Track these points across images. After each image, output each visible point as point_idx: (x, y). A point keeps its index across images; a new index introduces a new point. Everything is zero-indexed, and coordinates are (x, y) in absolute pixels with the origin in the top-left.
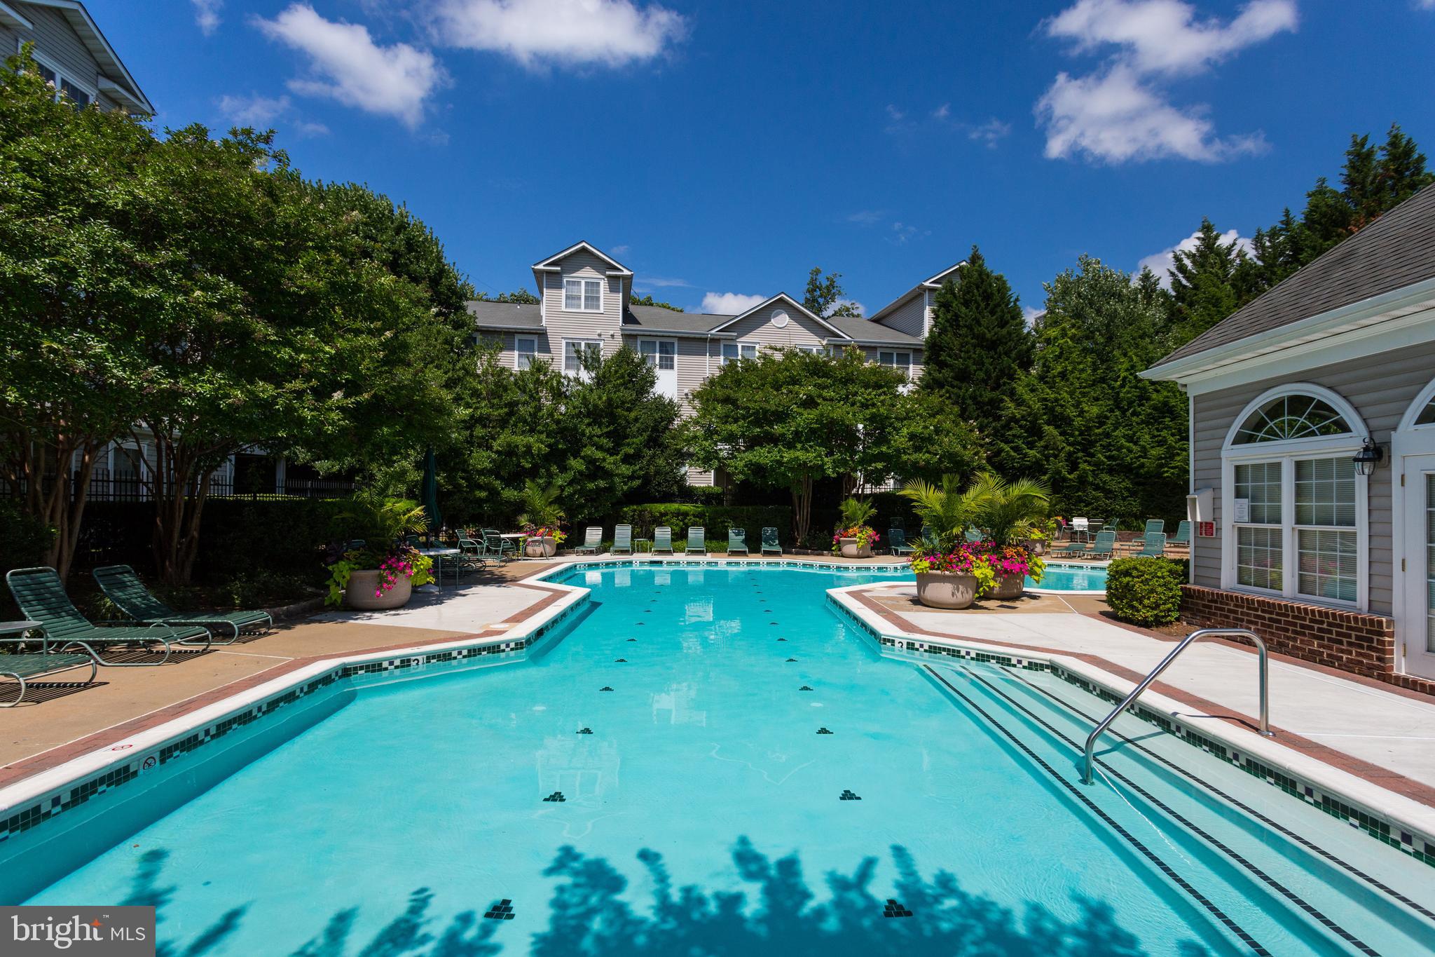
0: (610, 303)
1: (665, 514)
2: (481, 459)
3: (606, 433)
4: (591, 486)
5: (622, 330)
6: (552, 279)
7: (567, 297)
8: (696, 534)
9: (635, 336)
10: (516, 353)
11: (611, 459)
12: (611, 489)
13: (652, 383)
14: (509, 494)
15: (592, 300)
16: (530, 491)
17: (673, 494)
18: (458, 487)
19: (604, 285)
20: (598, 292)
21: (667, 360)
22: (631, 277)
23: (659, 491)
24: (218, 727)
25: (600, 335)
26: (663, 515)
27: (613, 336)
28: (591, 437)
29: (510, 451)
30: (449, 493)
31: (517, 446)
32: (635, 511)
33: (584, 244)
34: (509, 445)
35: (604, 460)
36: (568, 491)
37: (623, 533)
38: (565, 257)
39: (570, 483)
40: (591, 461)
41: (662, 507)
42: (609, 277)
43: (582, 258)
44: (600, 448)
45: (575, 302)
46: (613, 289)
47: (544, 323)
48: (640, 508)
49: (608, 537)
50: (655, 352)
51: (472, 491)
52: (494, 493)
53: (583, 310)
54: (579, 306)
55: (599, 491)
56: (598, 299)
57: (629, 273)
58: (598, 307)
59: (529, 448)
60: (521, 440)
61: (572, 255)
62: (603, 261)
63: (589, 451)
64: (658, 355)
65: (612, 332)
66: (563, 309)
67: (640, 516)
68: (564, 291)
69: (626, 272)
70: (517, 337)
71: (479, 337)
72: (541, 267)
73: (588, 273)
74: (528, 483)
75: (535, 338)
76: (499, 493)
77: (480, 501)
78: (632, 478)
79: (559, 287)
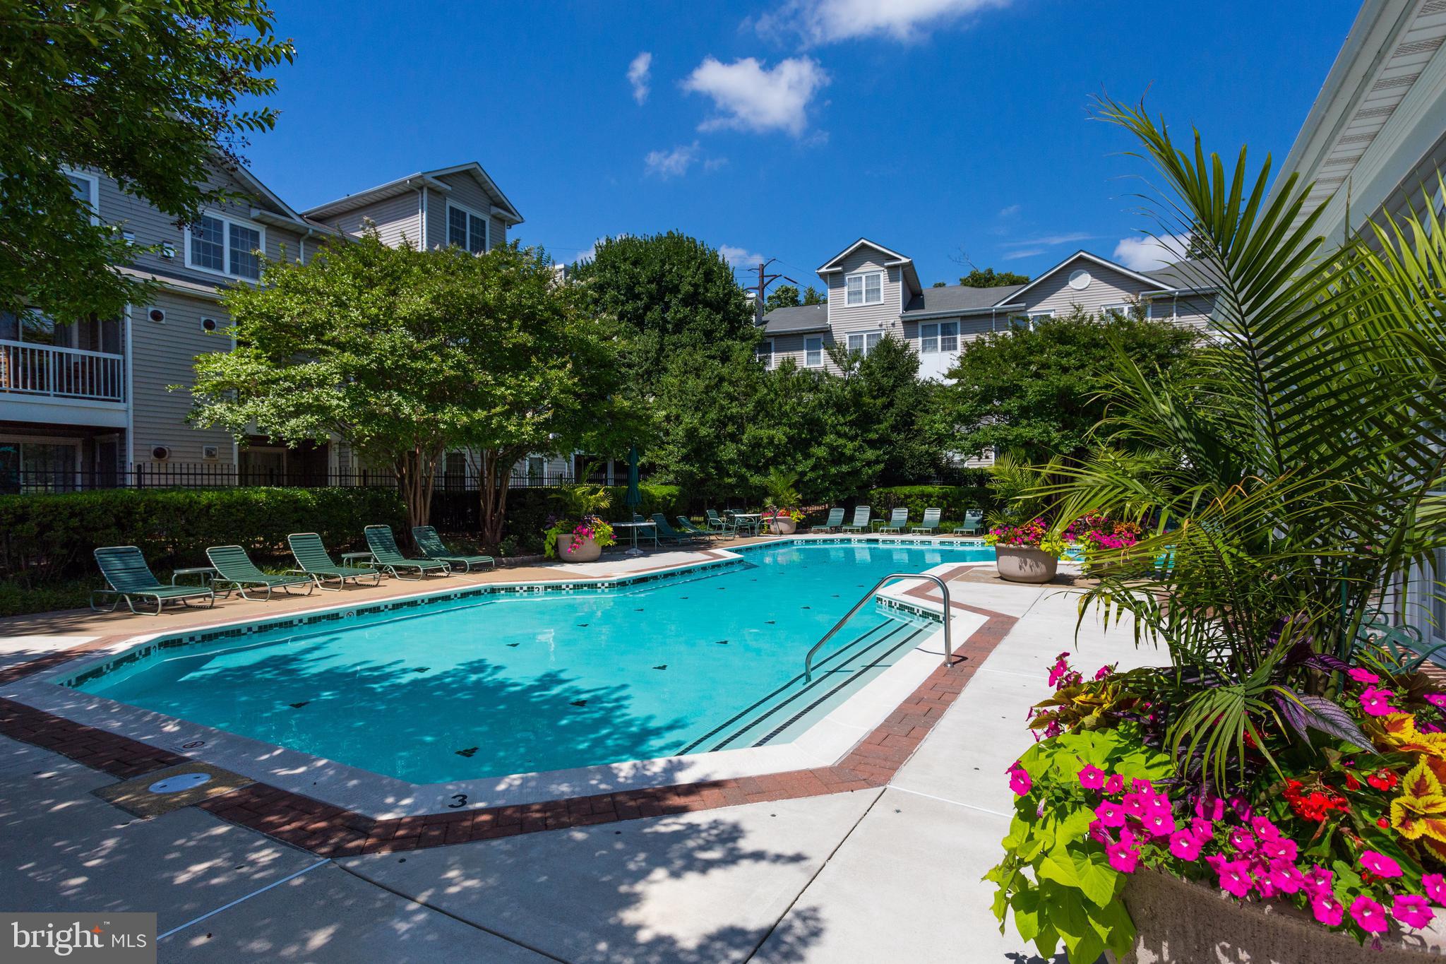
0: (891, 293)
1: (910, 496)
2: (729, 451)
3: (850, 422)
4: (833, 470)
5: (902, 317)
6: (835, 279)
7: (849, 294)
8: (933, 515)
9: (916, 322)
10: (805, 352)
11: (850, 445)
12: (855, 473)
13: (915, 369)
14: (756, 480)
15: (873, 292)
16: (773, 479)
17: (929, 477)
18: (709, 474)
19: (884, 276)
20: (879, 284)
21: (949, 342)
22: (911, 264)
23: (913, 475)
24: (394, 605)
25: (881, 325)
26: (907, 497)
27: (893, 325)
28: (834, 426)
29: (756, 444)
30: (703, 481)
31: (762, 439)
32: (881, 493)
33: (863, 241)
34: (755, 438)
35: (846, 446)
36: (810, 475)
37: (862, 516)
38: (847, 257)
39: (814, 468)
40: (833, 449)
41: (907, 490)
42: (888, 267)
43: (863, 253)
44: (839, 435)
45: (857, 297)
46: (893, 279)
47: (829, 322)
48: (886, 491)
49: (849, 518)
50: (937, 335)
51: (721, 478)
52: (742, 479)
53: (864, 303)
54: (860, 301)
55: (843, 476)
56: (879, 290)
57: (907, 260)
58: (879, 299)
59: (771, 439)
60: (764, 433)
61: (852, 253)
62: (883, 253)
63: (830, 438)
64: (939, 338)
65: (892, 321)
66: (846, 305)
67: (886, 498)
68: (846, 289)
69: (904, 260)
70: (806, 337)
71: (772, 341)
72: (824, 270)
73: (869, 267)
74: (772, 470)
75: (821, 336)
76: (747, 480)
77: (731, 487)
78: (877, 462)
79: (842, 285)
